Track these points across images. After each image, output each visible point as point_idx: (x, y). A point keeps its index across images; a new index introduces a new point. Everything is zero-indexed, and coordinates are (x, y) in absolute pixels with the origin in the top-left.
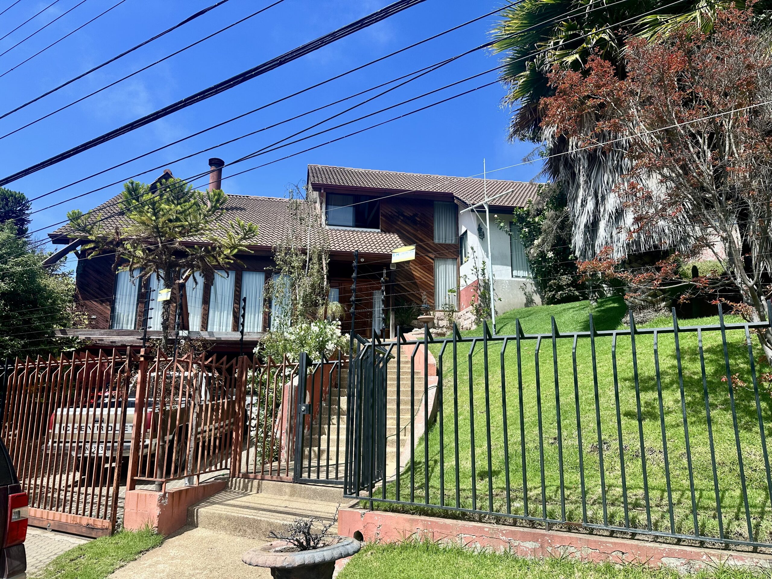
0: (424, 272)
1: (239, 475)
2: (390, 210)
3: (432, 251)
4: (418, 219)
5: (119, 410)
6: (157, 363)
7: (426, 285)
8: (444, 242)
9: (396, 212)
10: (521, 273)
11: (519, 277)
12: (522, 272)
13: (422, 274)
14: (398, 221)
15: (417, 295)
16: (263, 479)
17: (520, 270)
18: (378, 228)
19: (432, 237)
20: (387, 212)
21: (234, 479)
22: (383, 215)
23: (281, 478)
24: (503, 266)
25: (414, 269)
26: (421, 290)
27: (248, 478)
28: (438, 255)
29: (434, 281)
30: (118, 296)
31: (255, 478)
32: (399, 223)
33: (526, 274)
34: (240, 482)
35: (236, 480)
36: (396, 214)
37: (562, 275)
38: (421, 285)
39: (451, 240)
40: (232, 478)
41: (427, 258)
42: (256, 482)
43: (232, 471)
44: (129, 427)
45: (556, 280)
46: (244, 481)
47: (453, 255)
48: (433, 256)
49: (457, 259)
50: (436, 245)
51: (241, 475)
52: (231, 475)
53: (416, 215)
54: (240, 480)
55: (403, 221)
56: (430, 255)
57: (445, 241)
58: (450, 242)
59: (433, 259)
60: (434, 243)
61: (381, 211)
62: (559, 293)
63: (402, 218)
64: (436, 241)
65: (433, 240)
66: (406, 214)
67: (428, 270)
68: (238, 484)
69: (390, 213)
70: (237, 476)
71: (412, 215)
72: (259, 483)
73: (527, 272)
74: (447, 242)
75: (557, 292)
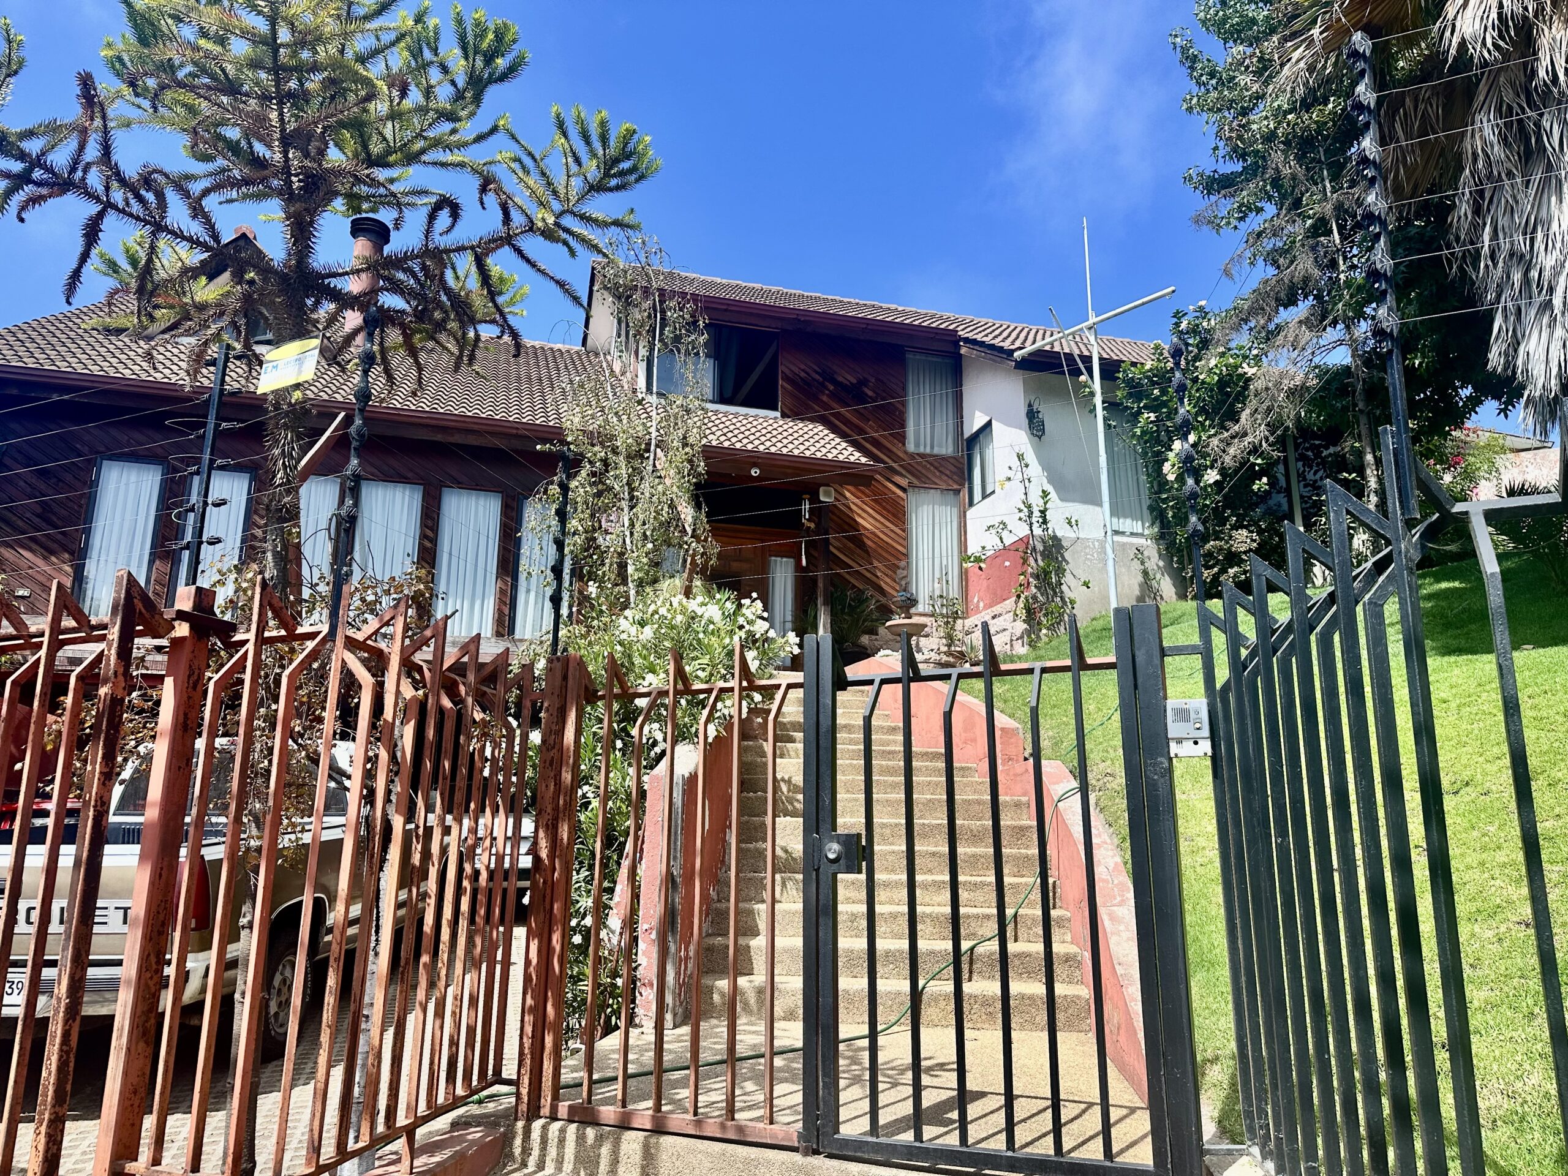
0: (882, 520)
1: (554, 1109)
2: (803, 367)
3: (904, 472)
4: (870, 393)
5: (68, 853)
6: (250, 646)
7: (887, 552)
8: (928, 451)
9: (817, 372)
10: (1128, 525)
11: (1123, 533)
12: (1129, 521)
13: (878, 525)
14: (823, 393)
15: (868, 575)
16: (659, 1129)
17: (1125, 517)
18: (775, 409)
19: (902, 438)
20: (796, 370)
21: (537, 1125)
22: (786, 378)
23: (740, 1129)
24: (1086, 506)
25: (860, 512)
26: (876, 563)
27: (596, 1123)
28: (916, 482)
29: (906, 539)
30: (96, 540)
31: (624, 1125)
32: (825, 398)
33: (1138, 527)
34: (562, 1141)
35: (545, 1128)
36: (817, 377)
37: (1236, 527)
38: (875, 551)
39: (946, 448)
40: (530, 1120)
41: (890, 485)
42: (632, 1143)
43: (524, 1091)
44: (111, 912)
45: (1221, 539)
46: (581, 1138)
47: (951, 482)
48: (904, 482)
49: (959, 491)
50: (912, 456)
51: (563, 1108)
52: (523, 1107)
53: (863, 382)
54: (563, 1131)
55: (833, 395)
56: (898, 479)
57: (932, 447)
58: (943, 451)
59: (904, 490)
60: (906, 452)
61: (781, 368)
62: (1231, 571)
63: (832, 388)
64: (911, 447)
65: (904, 444)
66: (840, 379)
67: (894, 515)
68: (552, 1152)
69: (803, 374)
70: (545, 1111)
71: (854, 381)
72: (646, 1148)
73: (1140, 523)
74: (936, 451)
75: (1223, 571)
